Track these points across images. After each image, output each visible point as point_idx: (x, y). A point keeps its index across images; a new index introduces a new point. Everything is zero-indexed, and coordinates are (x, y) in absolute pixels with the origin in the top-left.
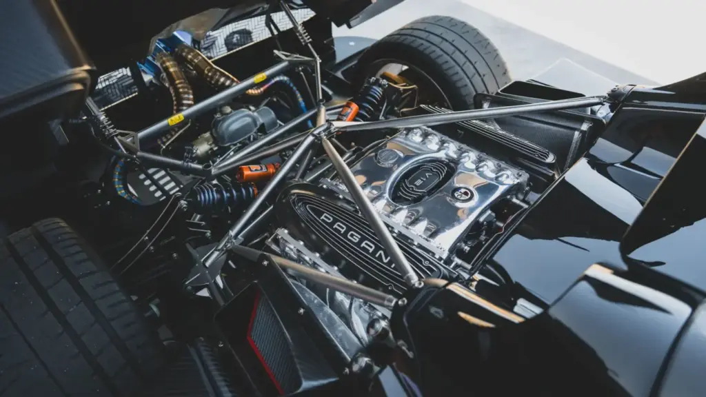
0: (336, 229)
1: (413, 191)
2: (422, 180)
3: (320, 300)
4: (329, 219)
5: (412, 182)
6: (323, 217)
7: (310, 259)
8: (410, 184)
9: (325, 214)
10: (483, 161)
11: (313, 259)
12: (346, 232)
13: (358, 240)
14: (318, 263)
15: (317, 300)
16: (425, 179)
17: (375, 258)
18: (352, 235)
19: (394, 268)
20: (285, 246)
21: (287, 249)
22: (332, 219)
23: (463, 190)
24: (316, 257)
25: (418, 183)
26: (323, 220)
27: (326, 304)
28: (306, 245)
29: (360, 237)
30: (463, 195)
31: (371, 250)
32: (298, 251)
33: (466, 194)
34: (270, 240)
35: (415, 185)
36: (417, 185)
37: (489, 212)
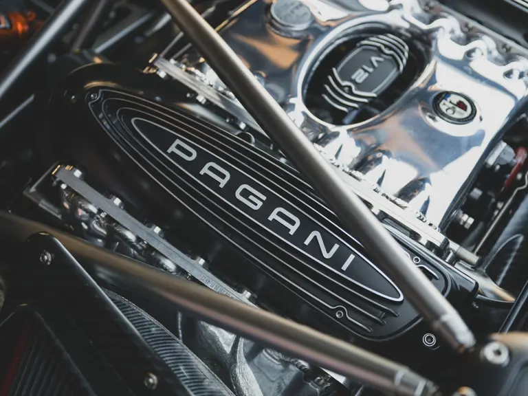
0: (206, 178)
1: (351, 93)
2: (366, 71)
3: (161, 326)
4: (190, 154)
5: (346, 75)
6: (172, 149)
7: (139, 239)
8: (343, 79)
9: (178, 142)
10: (477, 38)
11: (147, 239)
12: (232, 186)
13: (260, 204)
14: (159, 248)
15: (156, 326)
16: (371, 70)
17: (304, 247)
18: (246, 194)
19: (349, 272)
20: (74, 207)
21: (81, 212)
22: (195, 154)
23: (455, 99)
24: (152, 235)
25: (360, 76)
26: (173, 155)
27: (177, 335)
28: (127, 207)
29: (264, 198)
30: (458, 109)
31: (293, 229)
32: (109, 219)
33: (461, 105)
34: (33, 189)
35: (354, 82)
36: (359, 81)
37: (503, 145)
